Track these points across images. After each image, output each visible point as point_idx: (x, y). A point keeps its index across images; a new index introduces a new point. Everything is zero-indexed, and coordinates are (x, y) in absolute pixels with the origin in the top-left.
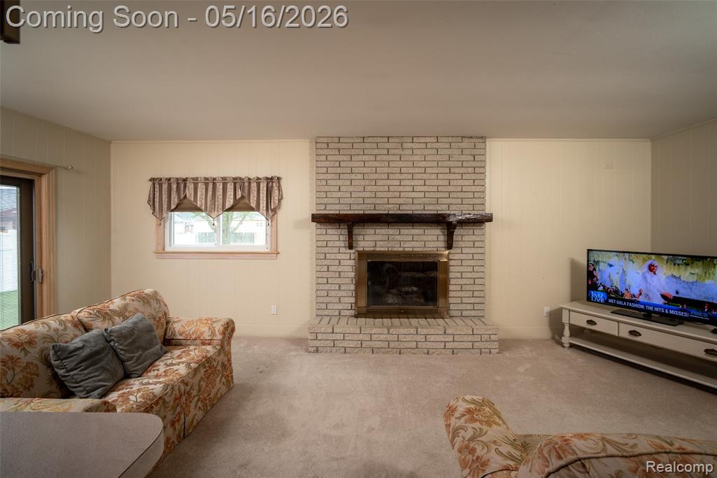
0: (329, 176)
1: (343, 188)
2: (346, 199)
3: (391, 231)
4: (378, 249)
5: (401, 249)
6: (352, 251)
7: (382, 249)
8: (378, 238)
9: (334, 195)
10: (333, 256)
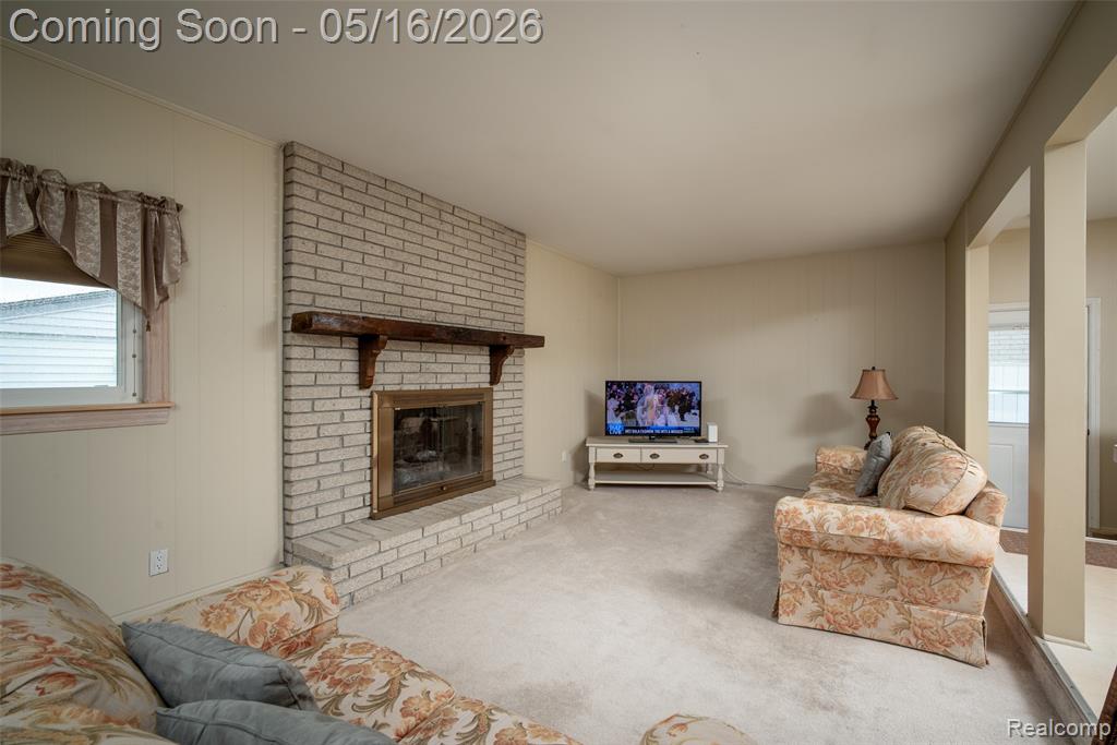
0: (323, 237)
1: (349, 268)
2: (353, 290)
3: (424, 357)
4: (405, 388)
5: (437, 387)
6: (366, 392)
7: (412, 388)
8: (406, 367)
9: (332, 277)
10: (328, 405)
